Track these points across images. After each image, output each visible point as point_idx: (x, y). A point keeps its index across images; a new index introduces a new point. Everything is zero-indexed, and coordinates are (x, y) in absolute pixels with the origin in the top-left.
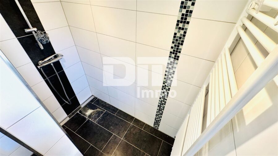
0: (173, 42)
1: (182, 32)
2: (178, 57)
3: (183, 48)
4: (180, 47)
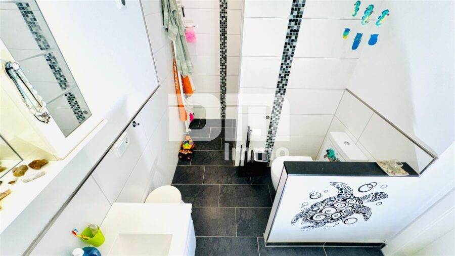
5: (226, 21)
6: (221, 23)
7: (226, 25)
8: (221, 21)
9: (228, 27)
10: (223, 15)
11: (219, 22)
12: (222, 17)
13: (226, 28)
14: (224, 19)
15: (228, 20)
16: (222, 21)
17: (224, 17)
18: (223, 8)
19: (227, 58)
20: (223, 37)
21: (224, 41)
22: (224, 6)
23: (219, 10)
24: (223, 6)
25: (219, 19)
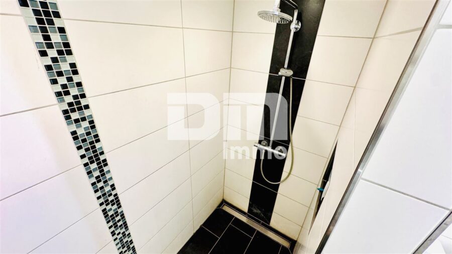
5: (93, 127)
6: (75, 138)
7: (96, 136)
8: (74, 133)
9: (101, 137)
10: (75, 116)
11: (70, 137)
12: (77, 121)
13: (98, 141)
14: (85, 124)
15: (96, 123)
16: (81, 132)
17: (84, 119)
18: (69, 99)
19: (120, 198)
20: (94, 166)
21: (102, 171)
22: (74, 91)
23: (57, 109)
24: (67, 93)
25: (65, 129)
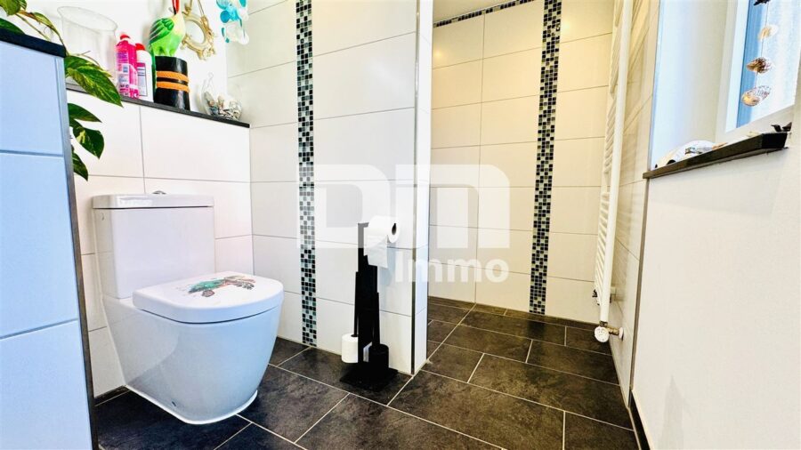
0: (542, 81)
1: (552, 63)
2: (554, 99)
3: (560, 84)
4: (554, 83)
